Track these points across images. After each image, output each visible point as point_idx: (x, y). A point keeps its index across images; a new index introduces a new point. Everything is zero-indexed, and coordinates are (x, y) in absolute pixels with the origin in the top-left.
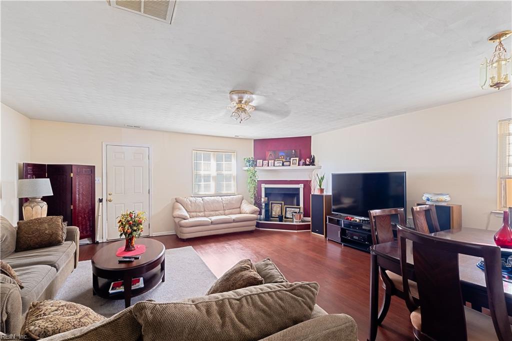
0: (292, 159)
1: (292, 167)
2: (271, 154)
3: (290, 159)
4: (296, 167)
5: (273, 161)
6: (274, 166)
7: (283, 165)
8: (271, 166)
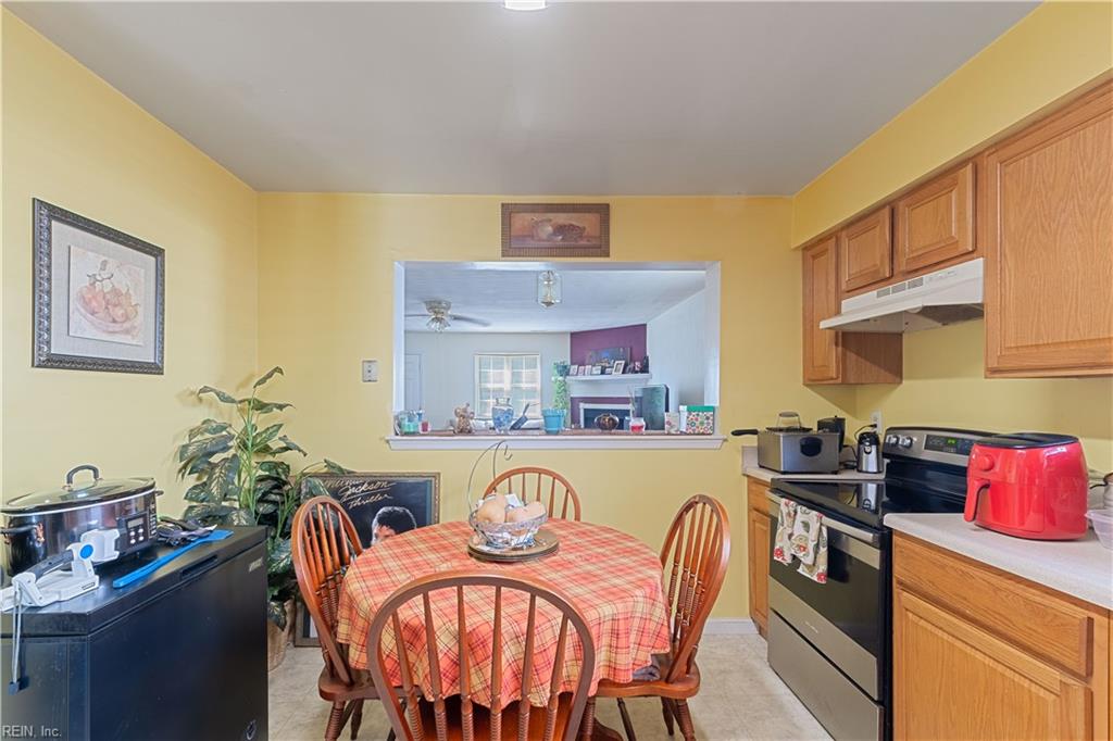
0: (616, 362)
1: (615, 375)
2: (590, 356)
3: (614, 362)
4: (620, 375)
5: (590, 366)
6: (592, 374)
8: (589, 374)
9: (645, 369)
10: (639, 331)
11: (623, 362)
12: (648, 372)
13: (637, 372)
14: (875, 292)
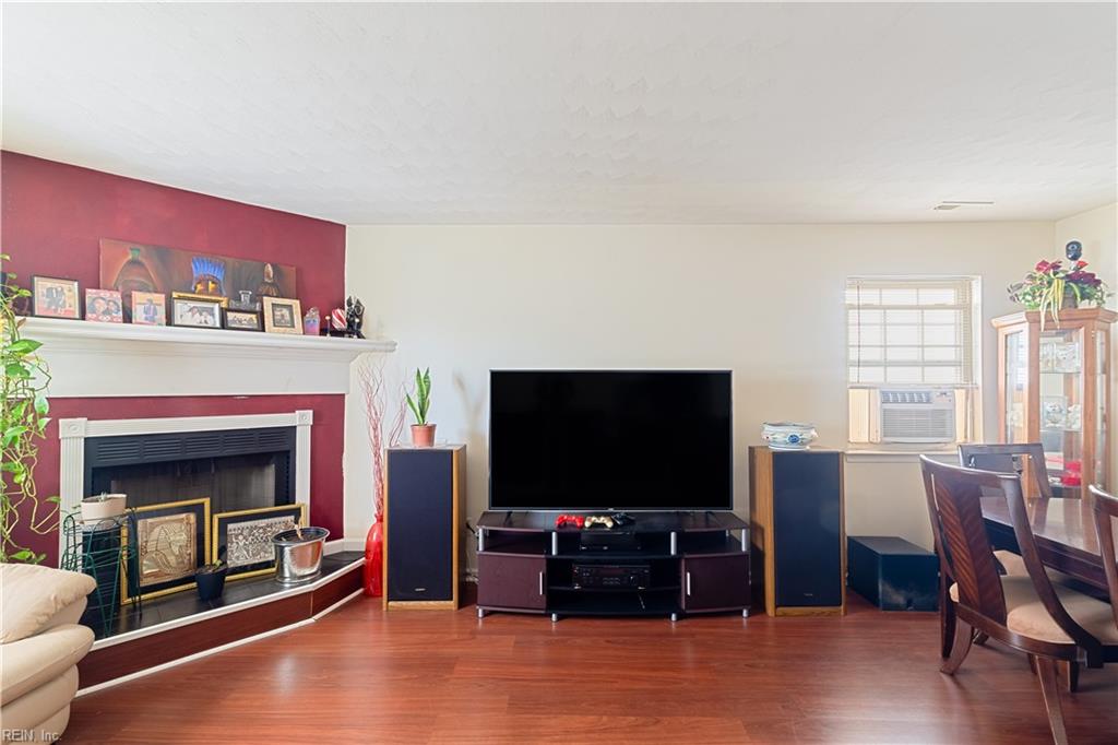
0: (268, 301)
1: (272, 336)
2: (134, 262)
3: (258, 300)
6: (169, 322)
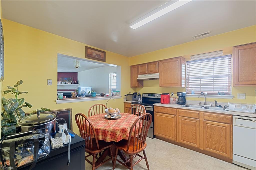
0: (69, 81)
1: (69, 84)
2: (61, 79)
3: (68, 81)
4: (70, 84)
5: (61, 82)
7: (65, 83)
8: (60, 84)
9: (77, 83)
10: (76, 74)
11: (71, 81)
12: (78, 84)
13: (76, 84)
14: (144, 75)
